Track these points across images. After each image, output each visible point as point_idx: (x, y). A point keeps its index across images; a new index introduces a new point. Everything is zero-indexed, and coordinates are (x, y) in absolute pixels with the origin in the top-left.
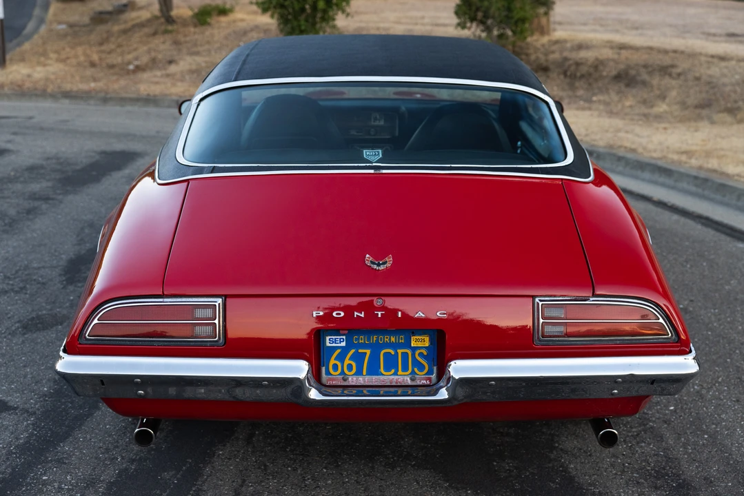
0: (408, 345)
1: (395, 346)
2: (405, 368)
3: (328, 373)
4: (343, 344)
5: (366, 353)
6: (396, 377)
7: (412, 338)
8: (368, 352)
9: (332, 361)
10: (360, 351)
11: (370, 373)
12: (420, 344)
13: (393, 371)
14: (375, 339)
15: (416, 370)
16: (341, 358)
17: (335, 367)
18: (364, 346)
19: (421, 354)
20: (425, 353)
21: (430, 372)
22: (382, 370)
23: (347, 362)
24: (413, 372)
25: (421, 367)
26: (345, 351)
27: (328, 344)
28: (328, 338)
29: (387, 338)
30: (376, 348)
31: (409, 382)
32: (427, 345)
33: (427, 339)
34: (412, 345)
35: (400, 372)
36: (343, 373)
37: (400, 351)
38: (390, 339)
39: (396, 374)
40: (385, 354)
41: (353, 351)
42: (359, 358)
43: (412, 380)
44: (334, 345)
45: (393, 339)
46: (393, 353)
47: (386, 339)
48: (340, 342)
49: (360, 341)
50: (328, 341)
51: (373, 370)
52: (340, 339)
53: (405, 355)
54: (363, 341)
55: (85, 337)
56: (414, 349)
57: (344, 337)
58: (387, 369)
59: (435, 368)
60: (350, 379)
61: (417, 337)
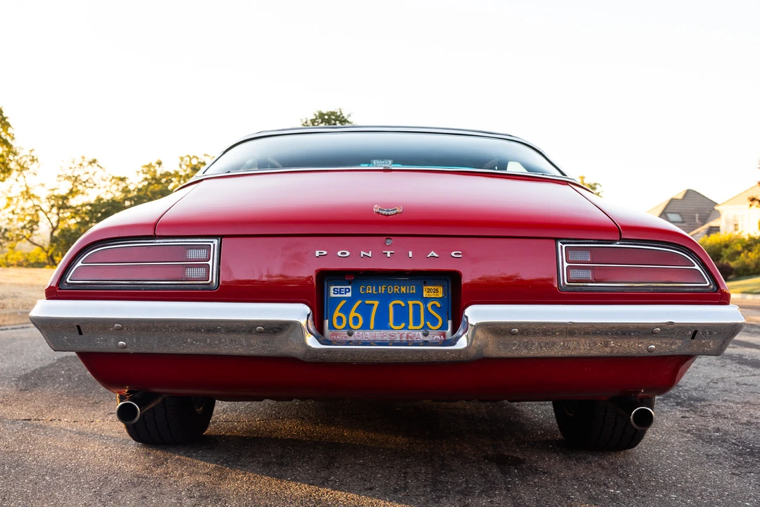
0: (419, 295)
1: (405, 297)
2: (417, 322)
3: (331, 327)
4: (349, 295)
5: (373, 305)
6: (406, 332)
7: (424, 287)
8: (376, 303)
9: (337, 314)
10: (367, 302)
11: (377, 327)
12: (432, 295)
13: (403, 325)
14: (383, 289)
15: (428, 323)
16: (346, 310)
17: (340, 319)
18: (372, 297)
19: (434, 306)
20: (439, 305)
21: (444, 327)
22: (391, 323)
23: (353, 314)
24: (425, 327)
25: (435, 322)
26: (350, 302)
27: (332, 295)
28: (332, 288)
29: (397, 288)
30: (385, 299)
31: (422, 338)
32: (441, 295)
33: (440, 289)
34: (424, 296)
35: (411, 326)
36: (348, 326)
37: (411, 303)
38: (400, 290)
39: (406, 328)
40: (394, 305)
41: (359, 302)
42: (365, 310)
43: (426, 335)
44: (339, 295)
45: (403, 290)
46: (403, 304)
47: (395, 289)
48: (346, 292)
49: (367, 291)
50: (332, 291)
51: (382, 324)
52: (346, 289)
53: (416, 307)
54: (370, 292)
55: (66, 282)
56: (426, 300)
57: (350, 287)
58: (397, 322)
59: (450, 322)
60: (356, 333)
61: (430, 287)
